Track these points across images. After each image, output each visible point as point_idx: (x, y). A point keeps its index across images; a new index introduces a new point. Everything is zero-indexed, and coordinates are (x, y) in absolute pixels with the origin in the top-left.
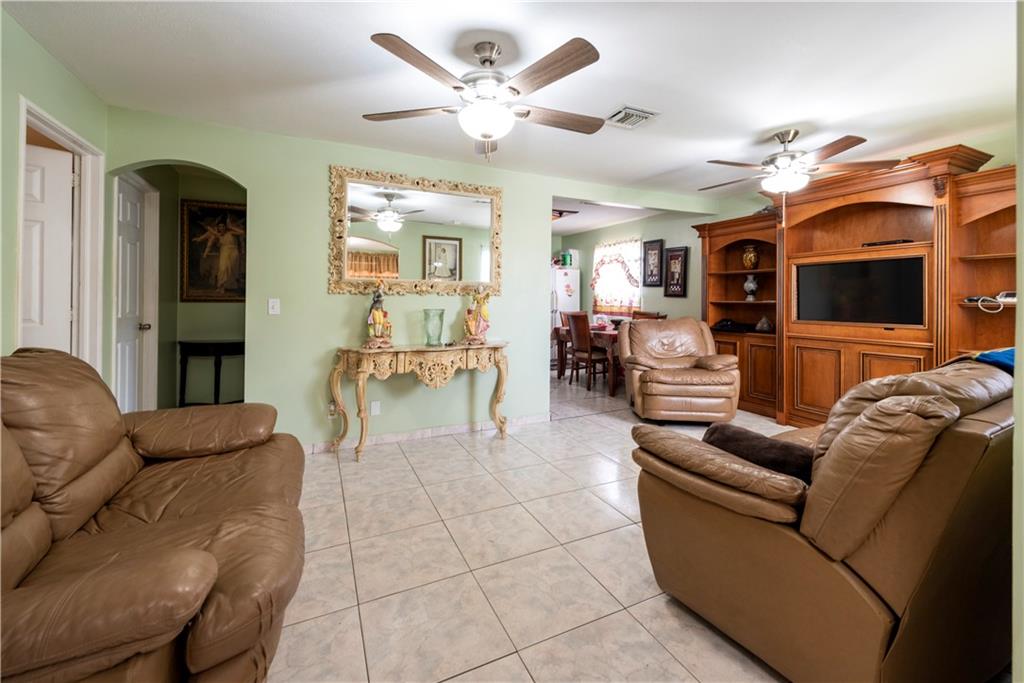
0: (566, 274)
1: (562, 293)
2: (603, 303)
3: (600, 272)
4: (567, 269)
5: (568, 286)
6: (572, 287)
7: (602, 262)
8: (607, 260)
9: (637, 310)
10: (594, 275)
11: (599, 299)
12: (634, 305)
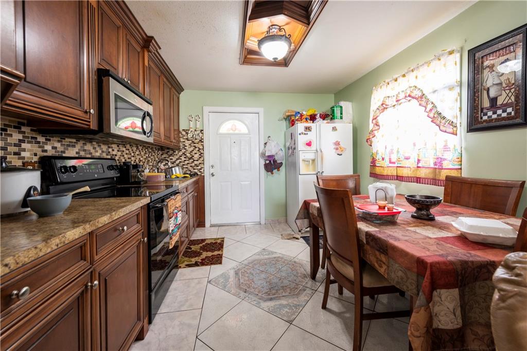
0: (334, 129)
1: (329, 153)
2: (386, 163)
3: (380, 120)
4: (338, 124)
5: (337, 143)
6: (342, 145)
7: (384, 107)
8: (391, 102)
9: (454, 174)
10: (371, 126)
11: (379, 157)
12: (446, 164)
